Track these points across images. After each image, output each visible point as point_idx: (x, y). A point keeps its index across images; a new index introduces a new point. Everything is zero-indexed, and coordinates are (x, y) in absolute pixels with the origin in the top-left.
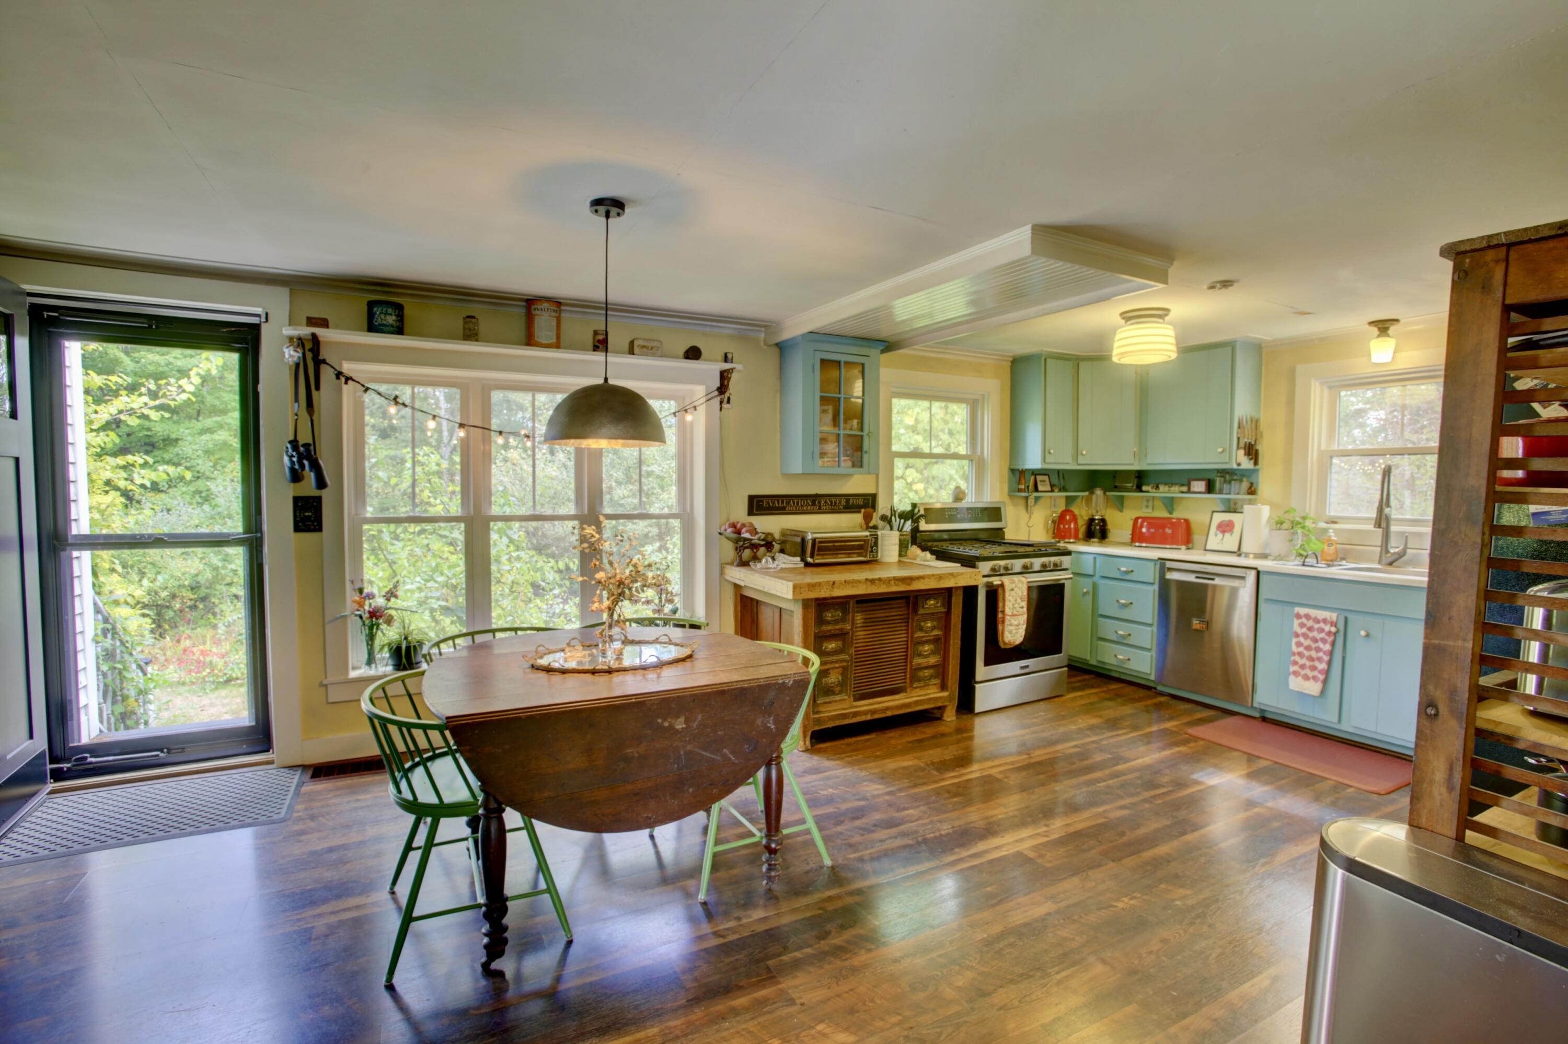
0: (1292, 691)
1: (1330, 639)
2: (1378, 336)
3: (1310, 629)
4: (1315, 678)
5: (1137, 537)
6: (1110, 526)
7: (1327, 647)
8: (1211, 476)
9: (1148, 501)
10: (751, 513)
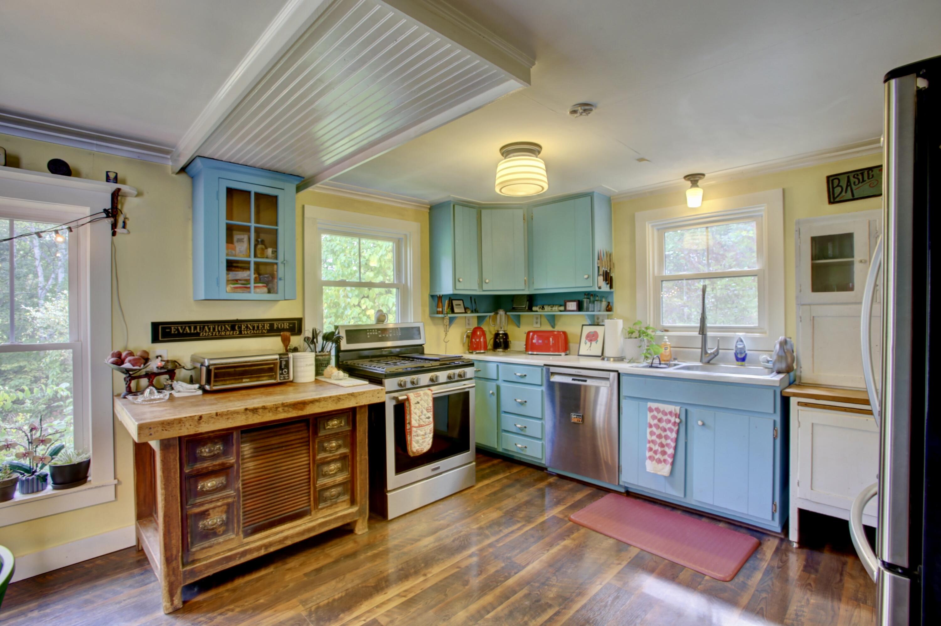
0: (648, 472)
1: (675, 429)
2: (692, 187)
3: (660, 420)
4: (665, 461)
5: (530, 347)
6: (510, 339)
7: (674, 435)
8: (580, 298)
9: (537, 318)
10: (155, 339)
